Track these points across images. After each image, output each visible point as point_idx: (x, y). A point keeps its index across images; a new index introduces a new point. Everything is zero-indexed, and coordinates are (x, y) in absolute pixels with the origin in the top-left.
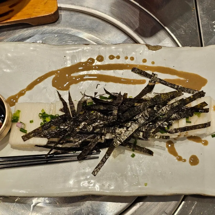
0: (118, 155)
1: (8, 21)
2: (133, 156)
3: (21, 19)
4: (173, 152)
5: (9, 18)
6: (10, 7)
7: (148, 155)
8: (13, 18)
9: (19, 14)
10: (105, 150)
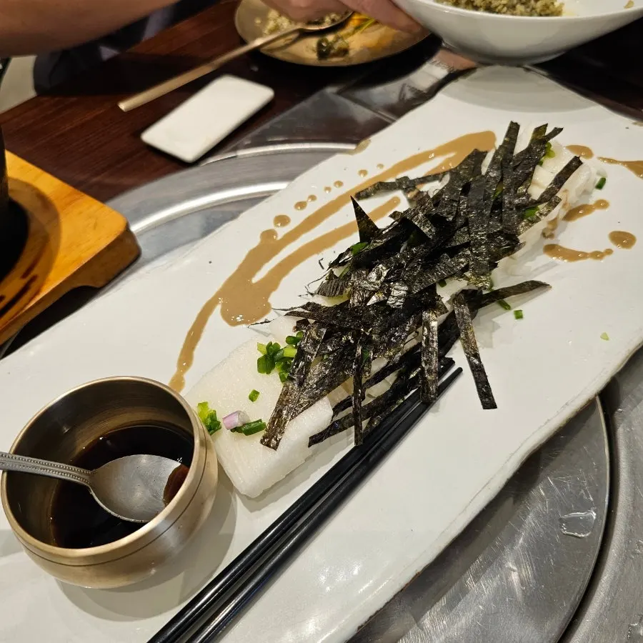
0: (491, 338)
1: (38, 298)
2: (519, 315)
3: (64, 278)
4: (573, 256)
5: (37, 293)
6: (24, 276)
7: (541, 294)
8: (45, 287)
9: (52, 275)
10: (456, 350)
